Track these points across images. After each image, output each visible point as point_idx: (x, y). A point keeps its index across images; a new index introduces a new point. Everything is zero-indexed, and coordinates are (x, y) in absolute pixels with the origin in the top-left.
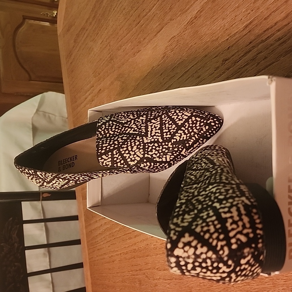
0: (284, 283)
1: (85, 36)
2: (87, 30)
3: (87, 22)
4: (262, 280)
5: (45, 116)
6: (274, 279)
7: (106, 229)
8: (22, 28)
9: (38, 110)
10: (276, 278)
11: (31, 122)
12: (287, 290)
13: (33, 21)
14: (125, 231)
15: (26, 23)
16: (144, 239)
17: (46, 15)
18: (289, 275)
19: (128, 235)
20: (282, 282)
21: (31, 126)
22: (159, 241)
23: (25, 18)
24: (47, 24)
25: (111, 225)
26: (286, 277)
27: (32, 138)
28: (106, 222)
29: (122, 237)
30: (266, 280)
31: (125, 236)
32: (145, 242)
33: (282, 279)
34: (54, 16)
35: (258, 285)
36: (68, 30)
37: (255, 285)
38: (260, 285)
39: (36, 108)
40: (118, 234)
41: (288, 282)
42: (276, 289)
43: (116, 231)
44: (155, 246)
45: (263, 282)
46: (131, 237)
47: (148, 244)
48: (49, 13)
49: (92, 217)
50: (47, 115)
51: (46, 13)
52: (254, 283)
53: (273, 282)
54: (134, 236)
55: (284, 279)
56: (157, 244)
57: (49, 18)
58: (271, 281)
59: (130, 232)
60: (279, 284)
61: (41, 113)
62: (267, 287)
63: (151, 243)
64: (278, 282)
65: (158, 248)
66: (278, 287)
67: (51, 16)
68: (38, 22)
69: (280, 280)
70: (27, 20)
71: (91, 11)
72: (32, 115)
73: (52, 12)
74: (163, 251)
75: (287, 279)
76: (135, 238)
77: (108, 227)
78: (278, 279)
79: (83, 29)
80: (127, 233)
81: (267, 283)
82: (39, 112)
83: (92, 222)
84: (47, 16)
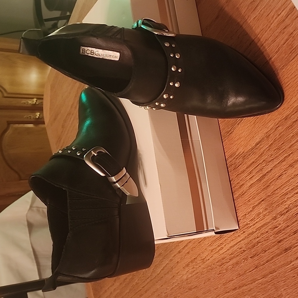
0: (284, 284)
1: (72, 119)
2: (72, 115)
3: (72, 107)
4: (266, 288)
5: (38, 211)
6: (275, 284)
7: (116, 295)
8: (8, 132)
9: (31, 207)
10: (276, 282)
11: (26, 219)
12: (288, 289)
13: (17, 125)
14: (135, 290)
15: (10, 128)
16: (154, 291)
17: (29, 118)
18: (286, 275)
19: (138, 293)
20: (282, 283)
21: (26, 223)
22: (168, 288)
23: (9, 123)
24: (31, 126)
25: (120, 289)
26: (284, 277)
27: (28, 235)
28: (115, 288)
29: (133, 297)
30: (269, 287)
31: (136, 295)
32: (156, 294)
33: (281, 281)
34: (37, 117)
35: (263, 295)
36: (55, 119)
37: (260, 296)
38: (265, 294)
39: (30, 204)
40: (128, 296)
41: (287, 281)
42: (278, 292)
43: (126, 294)
44: (166, 294)
45: (267, 290)
46: (142, 294)
47: (159, 295)
48: (31, 116)
49: (101, 288)
50: (41, 209)
51: (30, 116)
52: (259, 294)
53: (275, 287)
54: (145, 292)
55: (283, 280)
56: (167, 291)
57: (32, 120)
58: (273, 286)
59: (140, 289)
60: (280, 287)
61: (35, 209)
62: (271, 294)
63: (162, 293)
64: (279, 285)
65: (169, 295)
66: (280, 289)
67: (35, 118)
68: (22, 125)
69: (280, 282)
70: (12, 125)
71: (75, 97)
72: (26, 212)
73: (35, 114)
74: (174, 296)
75: (285, 279)
76: (145, 294)
77: (118, 293)
78: (278, 282)
79: (69, 114)
80: (137, 291)
81: (270, 289)
82: (32, 208)
83: (102, 293)
84: (31, 118)
